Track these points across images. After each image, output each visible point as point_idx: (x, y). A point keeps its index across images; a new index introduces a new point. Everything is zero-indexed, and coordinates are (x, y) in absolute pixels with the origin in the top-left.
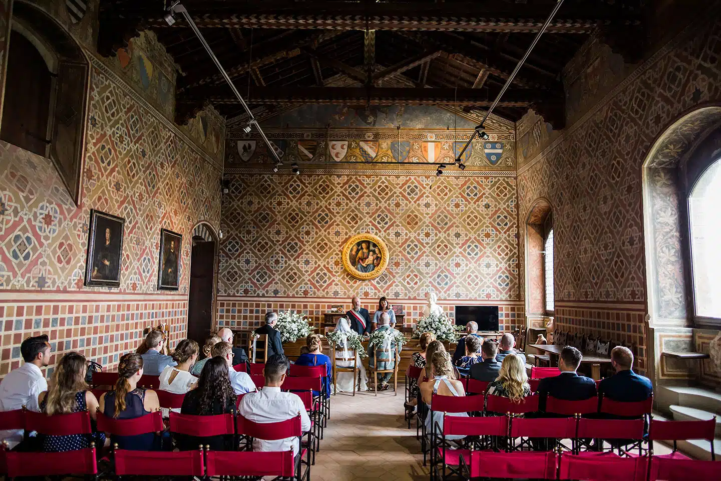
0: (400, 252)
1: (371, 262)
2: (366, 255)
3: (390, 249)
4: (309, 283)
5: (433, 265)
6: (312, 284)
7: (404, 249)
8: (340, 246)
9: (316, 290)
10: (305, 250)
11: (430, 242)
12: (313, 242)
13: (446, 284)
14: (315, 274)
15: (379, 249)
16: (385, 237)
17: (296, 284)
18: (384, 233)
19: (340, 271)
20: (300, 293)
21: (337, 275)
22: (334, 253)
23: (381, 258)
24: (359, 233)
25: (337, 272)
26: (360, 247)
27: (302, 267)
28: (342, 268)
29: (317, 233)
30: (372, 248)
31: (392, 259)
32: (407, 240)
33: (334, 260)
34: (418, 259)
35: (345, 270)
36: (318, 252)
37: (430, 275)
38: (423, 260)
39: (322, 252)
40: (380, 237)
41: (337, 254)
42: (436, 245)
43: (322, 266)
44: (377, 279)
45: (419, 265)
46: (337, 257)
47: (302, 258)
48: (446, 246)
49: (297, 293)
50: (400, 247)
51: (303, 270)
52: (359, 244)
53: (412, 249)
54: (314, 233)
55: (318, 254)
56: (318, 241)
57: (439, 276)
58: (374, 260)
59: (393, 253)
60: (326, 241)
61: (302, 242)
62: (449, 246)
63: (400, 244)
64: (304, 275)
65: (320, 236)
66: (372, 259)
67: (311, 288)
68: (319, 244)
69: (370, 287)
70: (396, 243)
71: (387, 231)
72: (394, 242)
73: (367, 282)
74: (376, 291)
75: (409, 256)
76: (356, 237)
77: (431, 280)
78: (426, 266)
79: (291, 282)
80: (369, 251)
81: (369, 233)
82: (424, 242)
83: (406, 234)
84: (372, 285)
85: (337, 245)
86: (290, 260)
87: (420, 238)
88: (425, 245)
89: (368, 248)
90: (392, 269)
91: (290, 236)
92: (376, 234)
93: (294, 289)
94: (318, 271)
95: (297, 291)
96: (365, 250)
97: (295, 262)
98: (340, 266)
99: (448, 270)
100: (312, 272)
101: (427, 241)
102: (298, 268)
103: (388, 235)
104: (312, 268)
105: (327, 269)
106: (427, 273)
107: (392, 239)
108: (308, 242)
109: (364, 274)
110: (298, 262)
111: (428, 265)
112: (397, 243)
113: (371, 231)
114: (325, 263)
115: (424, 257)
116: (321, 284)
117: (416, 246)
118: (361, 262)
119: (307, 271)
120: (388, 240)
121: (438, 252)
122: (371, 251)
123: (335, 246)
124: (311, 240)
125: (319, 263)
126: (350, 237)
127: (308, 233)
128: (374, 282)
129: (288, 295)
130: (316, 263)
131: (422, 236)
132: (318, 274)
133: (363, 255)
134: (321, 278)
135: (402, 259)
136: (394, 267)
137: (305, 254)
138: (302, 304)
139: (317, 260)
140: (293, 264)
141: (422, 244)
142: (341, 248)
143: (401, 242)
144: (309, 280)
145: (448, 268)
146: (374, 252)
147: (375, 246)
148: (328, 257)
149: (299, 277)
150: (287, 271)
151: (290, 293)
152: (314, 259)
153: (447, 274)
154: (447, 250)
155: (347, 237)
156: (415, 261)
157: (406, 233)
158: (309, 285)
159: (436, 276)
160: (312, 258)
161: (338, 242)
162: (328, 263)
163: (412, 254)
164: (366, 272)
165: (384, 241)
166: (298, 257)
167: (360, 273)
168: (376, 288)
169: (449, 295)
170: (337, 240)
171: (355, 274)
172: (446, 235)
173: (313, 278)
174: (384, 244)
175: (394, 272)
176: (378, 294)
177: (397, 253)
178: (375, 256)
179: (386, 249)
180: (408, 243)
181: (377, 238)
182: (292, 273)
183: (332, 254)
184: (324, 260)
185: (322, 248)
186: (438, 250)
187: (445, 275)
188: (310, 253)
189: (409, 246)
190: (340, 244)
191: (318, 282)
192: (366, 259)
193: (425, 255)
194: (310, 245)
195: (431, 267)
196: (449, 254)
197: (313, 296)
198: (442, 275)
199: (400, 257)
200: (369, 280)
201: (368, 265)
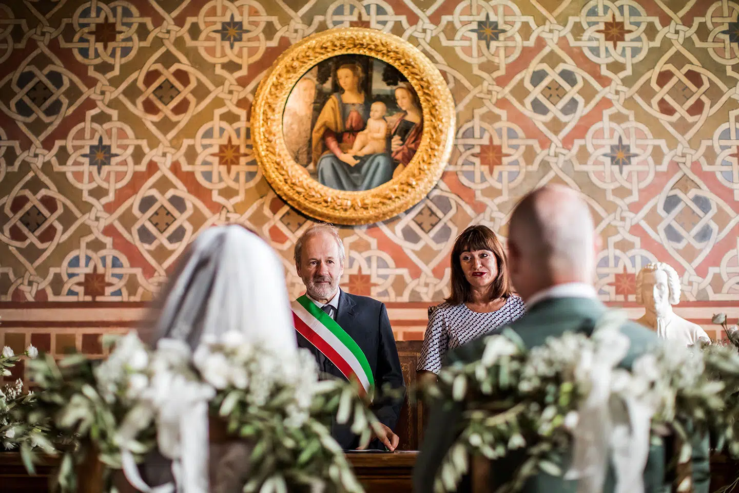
0: (502, 103)
1: (380, 146)
2: (353, 115)
3: (458, 93)
4: (108, 241)
5: (646, 155)
6: (122, 245)
7: (520, 92)
8: (243, 82)
9: (138, 271)
10: (91, 104)
11: (628, 61)
12: (126, 70)
13: (704, 235)
14: (135, 201)
15: (411, 90)
16: (435, 42)
17: (50, 247)
18: (429, 26)
19: (242, 186)
20: (69, 284)
21: (230, 203)
22: (218, 112)
23: (420, 130)
24: (322, 28)
25: (228, 193)
26: (328, 85)
27: (79, 176)
28: (251, 175)
29: (143, 32)
30: (379, 85)
31: (469, 134)
32: (527, 55)
33: (216, 143)
34: (580, 131)
35: (267, 184)
36: (150, 108)
37: (635, 198)
38: (599, 134)
39: (166, 110)
40: (413, 40)
41: (230, 118)
42: (654, 74)
43: (165, 169)
44: (407, 220)
45: (583, 155)
46: (229, 129)
47: (80, 135)
48: (694, 77)
49: (57, 284)
50: (501, 82)
51: (85, 187)
52: (326, 70)
53: (554, 92)
54: (132, 32)
55: (149, 120)
56: (150, 64)
57: (671, 203)
58: (389, 138)
59: (472, 107)
60: (185, 65)
61: (81, 71)
62: (707, 75)
63: (502, 72)
64: (86, 208)
65: (159, 42)
66: (382, 134)
67: (116, 263)
68: (152, 76)
69: (375, 252)
70: (482, 67)
71: (445, 19)
72: (475, 61)
73: (361, 233)
74: (404, 272)
75: (539, 120)
76: (313, 43)
77: (639, 218)
78: (614, 161)
79: (32, 238)
80: (370, 99)
81: (366, 25)
82: (602, 60)
83: (526, 31)
84: (385, 244)
85: (231, 78)
86: (27, 145)
87: (584, 44)
88: (604, 72)
89: (364, 86)
90: (470, 176)
91: (33, 44)
92: (398, 30)
93: (43, 271)
94: (147, 190)
95: (58, 277)
96: (352, 98)
97: (50, 156)
98: (242, 167)
99: (709, 178)
100: (122, 196)
101: (616, 56)
102: (61, 181)
103: (451, 31)
104: (120, 176)
105: (189, 180)
106: (622, 192)
107: (468, 50)
108: (104, 68)
109: (347, 197)
110: (63, 156)
111: (620, 155)
112: (489, 67)
113: (373, 18)
114: (180, 156)
115: (605, 123)
116: (161, 247)
117: (568, 76)
118: (333, 144)
119: (98, 193)
120: (449, 54)
121: (662, 102)
122: (379, 98)
123: (219, 82)
124: (118, 62)
125: (151, 155)
126: (285, 44)
127: (106, 33)
128: (395, 234)
129: (18, 293)
130: (138, 155)
131: (593, 38)
132: (147, 203)
133: (344, 116)
134: (163, 219)
135: (512, 134)
136: (479, 168)
137: (95, 119)
138: (79, 333)
139: (144, 143)
140: (39, 162)
141: (594, 70)
142: (246, 92)
143: (502, 61)
144: (109, 230)
145: (706, 168)
146: (390, 102)
147: (393, 76)
148: (189, 131)
149: (67, 219)
150: (16, 191)
151: (25, 288)
152: (132, 141)
153: (705, 192)
154: (699, 93)
155: (274, 43)
156: (567, 142)
157: (526, 25)
158: (109, 252)
159: (659, 200)
160: (122, 134)
161: (232, 67)
162: (191, 155)
163: (555, 110)
164: (355, 187)
165: (431, 58)
166: (62, 133)
167: (331, 193)
168: (401, 259)
169: (718, 284)
170: (231, 55)
171: (308, 197)
172: (691, 32)
173: (128, 220)
174: (431, 71)
175: (478, 187)
176: (412, 284)
177: (489, 106)
178: (395, 120)
179: (442, 90)
180: (535, 65)
181: (400, 44)
182: (34, 200)
183: (206, 115)
184: (175, 144)
185: (166, 92)
186: (662, 93)
187: (697, 200)
188: (114, 113)
189: (538, 77)
190: (244, 72)
191: (145, 236)
192: (354, 131)
193: (606, 113)
194: (115, 83)
195: (634, 166)
196: (708, 111)
197: (125, 297)
198: (687, 198)
199: (504, 124)
200: (372, 226)
201: (363, 159)
